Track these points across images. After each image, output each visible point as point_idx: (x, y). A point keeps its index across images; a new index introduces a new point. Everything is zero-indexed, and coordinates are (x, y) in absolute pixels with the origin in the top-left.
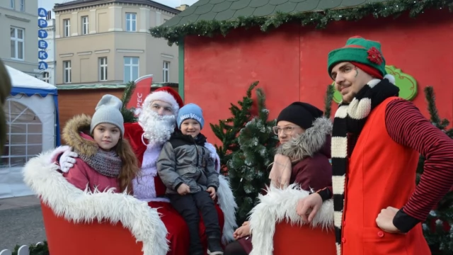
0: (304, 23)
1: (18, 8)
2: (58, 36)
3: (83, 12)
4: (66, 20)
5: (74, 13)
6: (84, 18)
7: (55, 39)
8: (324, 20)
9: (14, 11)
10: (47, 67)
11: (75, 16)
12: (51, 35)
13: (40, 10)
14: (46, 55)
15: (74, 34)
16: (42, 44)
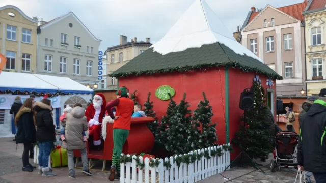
0: (147, 73)
1: (90, 52)
2: (109, 63)
3: (120, 51)
4: (113, 55)
5: (116, 52)
6: (121, 54)
7: (107, 64)
8: (151, 73)
9: (88, 53)
10: (102, 78)
11: (116, 53)
12: (104, 63)
13: (99, 52)
14: (102, 73)
15: (116, 62)
16: (100, 68)
